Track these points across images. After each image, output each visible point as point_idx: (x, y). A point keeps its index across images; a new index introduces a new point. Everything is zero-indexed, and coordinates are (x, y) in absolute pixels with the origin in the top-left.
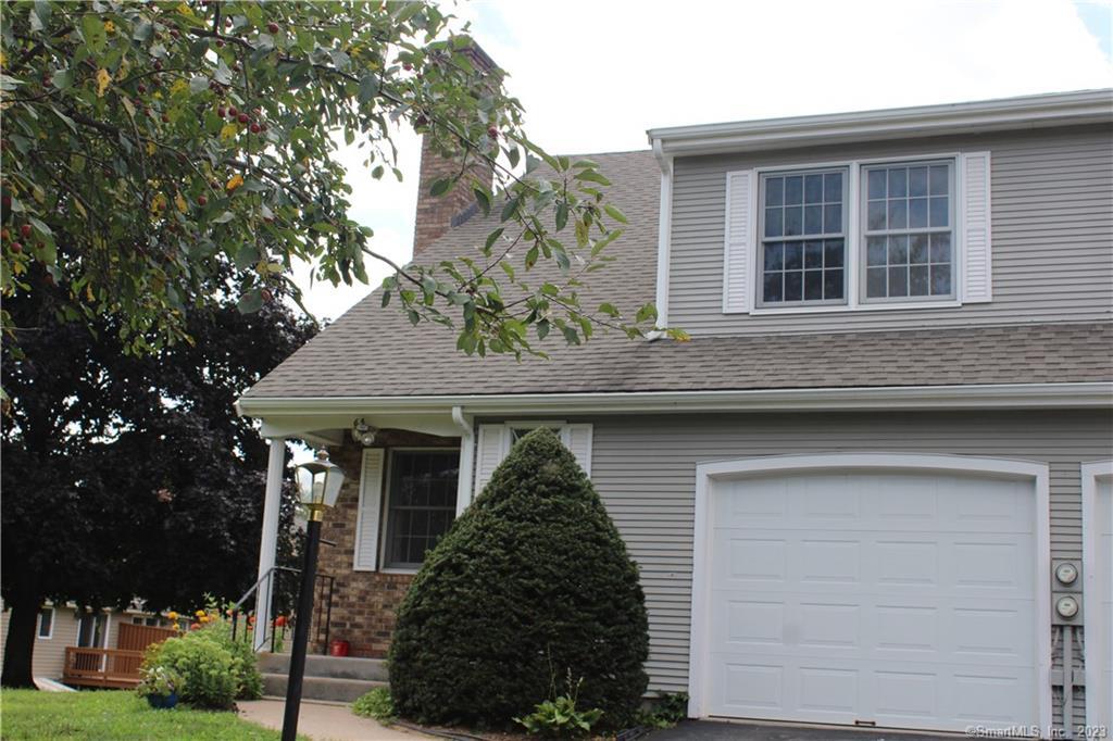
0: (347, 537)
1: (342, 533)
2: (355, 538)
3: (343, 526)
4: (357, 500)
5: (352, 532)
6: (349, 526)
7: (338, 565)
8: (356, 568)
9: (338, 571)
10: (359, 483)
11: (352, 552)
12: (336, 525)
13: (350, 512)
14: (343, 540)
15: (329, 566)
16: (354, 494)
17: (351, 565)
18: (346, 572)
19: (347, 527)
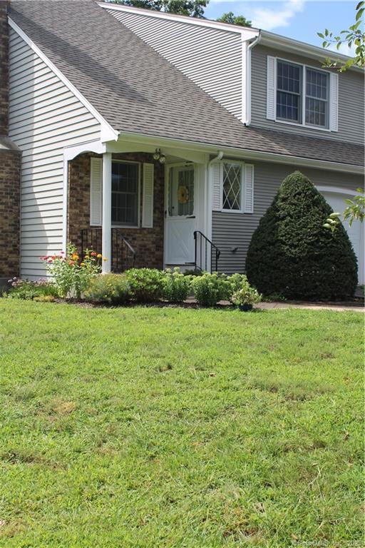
0: (84, 207)
1: (82, 204)
2: (89, 208)
3: (82, 200)
4: (89, 186)
5: (87, 204)
6: (84, 201)
7: (81, 223)
8: (91, 224)
9: (81, 226)
10: (90, 177)
11: (89, 216)
12: (78, 200)
13: (85, 193)
14: (82, 209)
15: (76, 223)
16: (86, 183)
17: (88, 223)
18: (86, 227)
19: (84, 202)
